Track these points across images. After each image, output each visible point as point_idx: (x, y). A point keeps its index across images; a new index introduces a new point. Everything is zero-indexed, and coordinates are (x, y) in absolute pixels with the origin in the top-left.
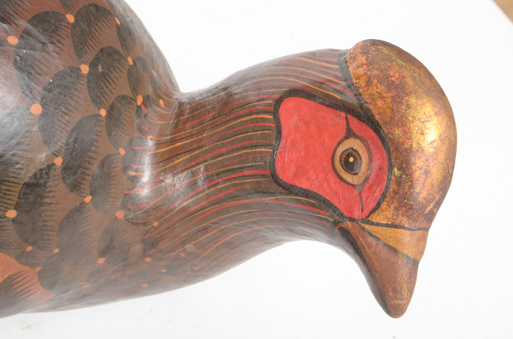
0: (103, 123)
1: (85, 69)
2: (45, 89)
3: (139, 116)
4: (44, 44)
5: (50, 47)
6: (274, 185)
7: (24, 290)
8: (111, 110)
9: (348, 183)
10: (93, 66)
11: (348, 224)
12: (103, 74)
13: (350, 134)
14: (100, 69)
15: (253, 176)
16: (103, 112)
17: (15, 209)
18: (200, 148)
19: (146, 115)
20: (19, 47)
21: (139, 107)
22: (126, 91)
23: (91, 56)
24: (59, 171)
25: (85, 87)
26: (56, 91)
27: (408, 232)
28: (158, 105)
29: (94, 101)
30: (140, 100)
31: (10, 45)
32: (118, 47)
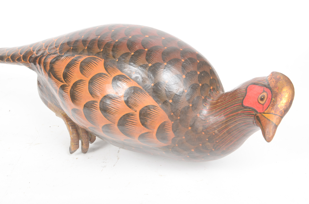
0: (200, 87)
1: (199, 73)
2: (187, 73)
3: (210, 91)
4: (190, 64)
5: (191, 65)
6: (242, 107)
7: (167, 128)
8: (203, 85)
9: (261, 104)
10: (201, 73)
11: (258, 115)
12: (203, 76)
13: (264, 91)
14: (203, 75)
15: (237, 106)
16: (200, 85)
17: (172, 100)
18: (225, 101)
19: (212, 93)
20: (184, 62)
21: (211, 89)
22: (208, 83)
23: (201, 71)
24: (185, 94)
25: (197, 77)
26: (190, 74)
27: (274, 115)
28: (217, 92)
29: (199, 81)
30: (211, 88)
31: (182, 61)
32: (209, 73)
